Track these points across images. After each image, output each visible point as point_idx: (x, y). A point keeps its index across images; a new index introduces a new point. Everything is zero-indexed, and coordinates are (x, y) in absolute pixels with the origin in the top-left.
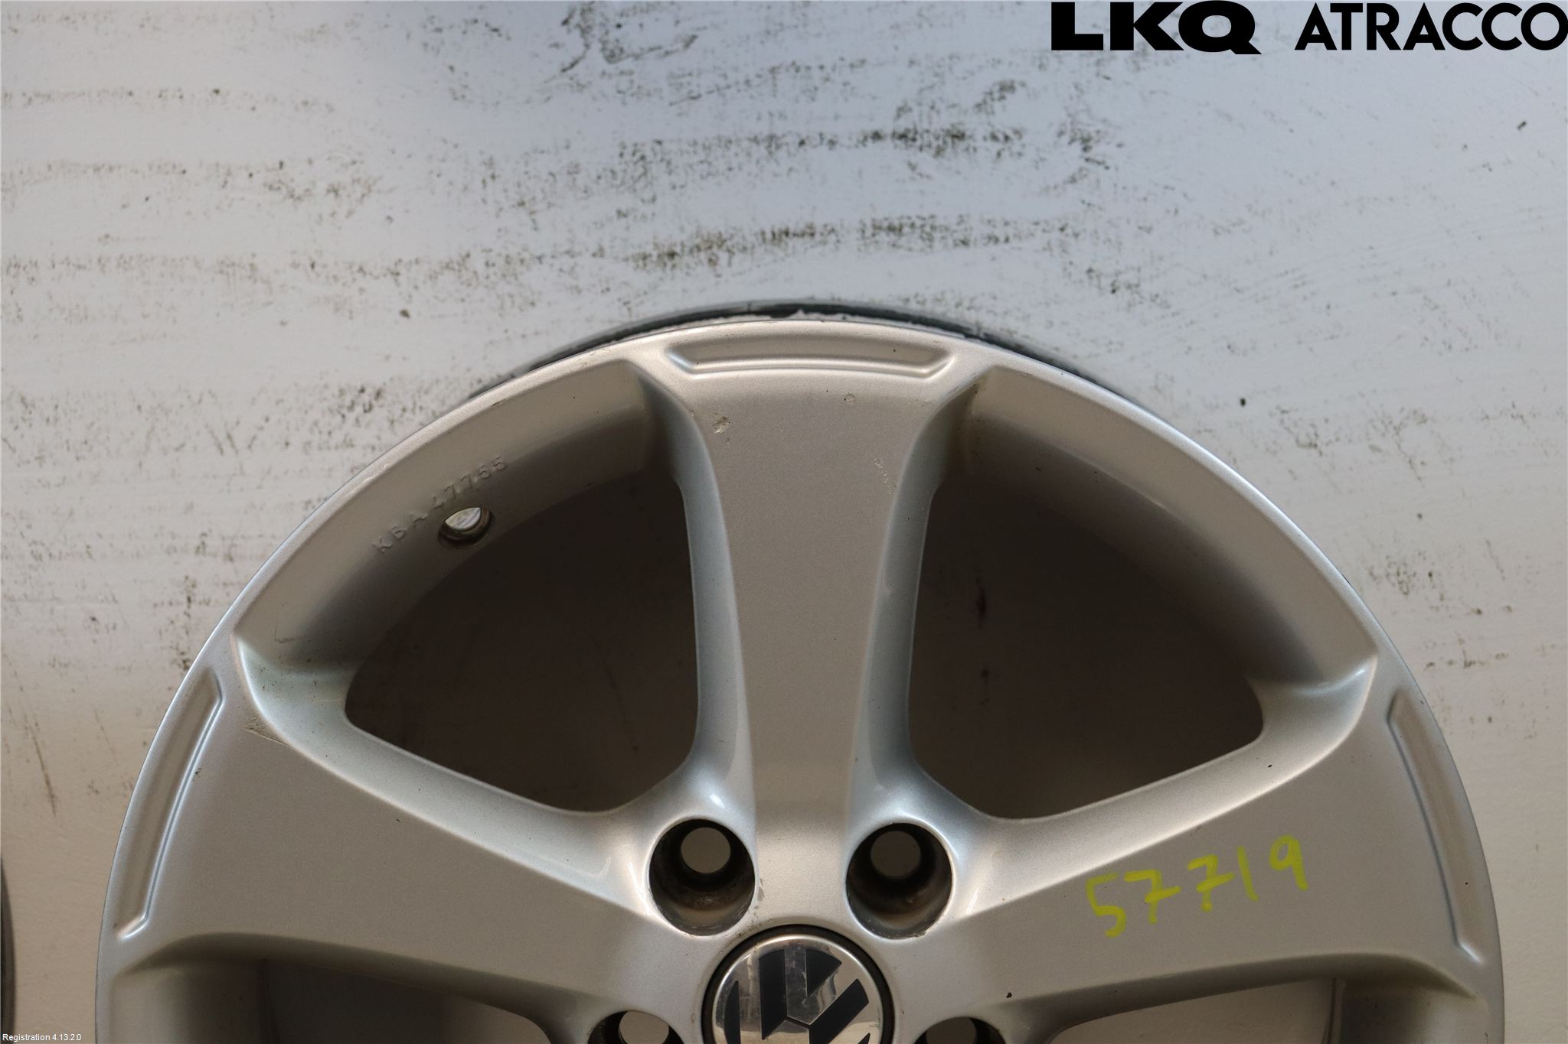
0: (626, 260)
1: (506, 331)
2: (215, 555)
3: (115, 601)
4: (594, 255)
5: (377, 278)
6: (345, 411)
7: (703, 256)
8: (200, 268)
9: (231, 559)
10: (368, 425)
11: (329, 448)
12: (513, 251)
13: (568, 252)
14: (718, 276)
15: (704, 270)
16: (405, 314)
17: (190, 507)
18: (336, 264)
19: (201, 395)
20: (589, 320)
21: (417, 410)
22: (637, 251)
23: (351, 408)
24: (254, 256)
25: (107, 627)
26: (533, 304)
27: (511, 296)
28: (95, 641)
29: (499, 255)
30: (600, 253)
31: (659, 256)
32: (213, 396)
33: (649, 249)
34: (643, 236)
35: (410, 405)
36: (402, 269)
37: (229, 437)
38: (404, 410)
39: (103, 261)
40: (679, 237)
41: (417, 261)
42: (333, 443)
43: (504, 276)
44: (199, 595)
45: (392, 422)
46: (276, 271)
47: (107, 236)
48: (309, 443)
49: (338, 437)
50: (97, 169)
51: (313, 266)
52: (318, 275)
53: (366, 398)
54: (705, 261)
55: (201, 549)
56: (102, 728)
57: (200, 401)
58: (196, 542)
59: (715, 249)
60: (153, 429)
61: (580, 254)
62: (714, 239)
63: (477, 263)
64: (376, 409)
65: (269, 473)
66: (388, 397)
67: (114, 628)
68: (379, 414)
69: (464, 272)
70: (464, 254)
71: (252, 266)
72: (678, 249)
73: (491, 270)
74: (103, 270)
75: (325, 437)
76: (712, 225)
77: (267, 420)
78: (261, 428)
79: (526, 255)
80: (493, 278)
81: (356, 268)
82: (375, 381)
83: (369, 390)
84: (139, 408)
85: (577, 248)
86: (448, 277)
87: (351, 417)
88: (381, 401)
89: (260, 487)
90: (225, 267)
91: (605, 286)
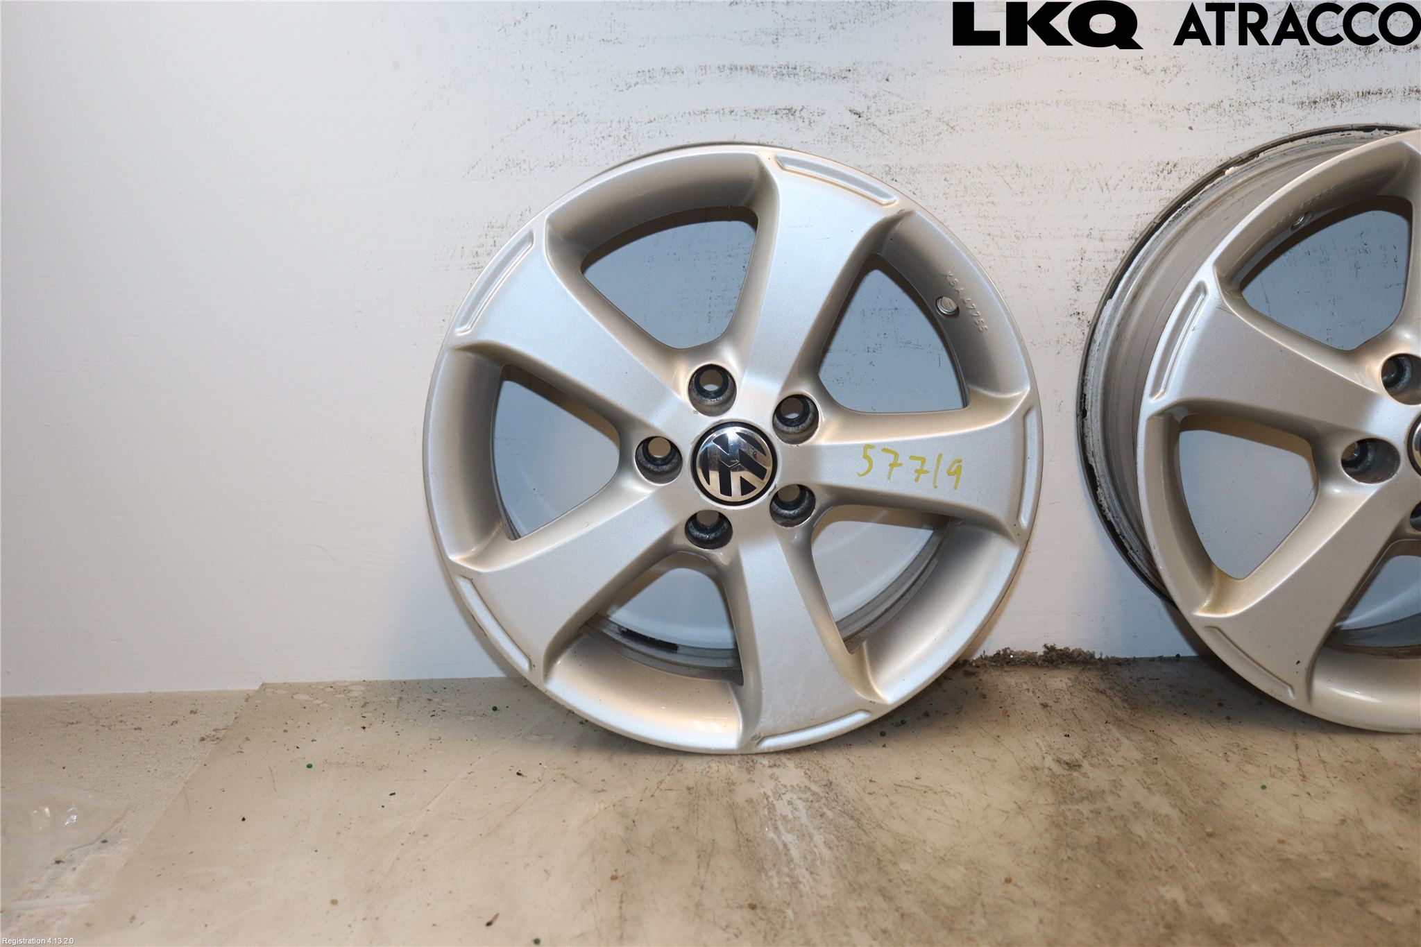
0: (1294, 104)
1: (1236, 137)
2: (1095, 239)
3: (1049, 258)
4: (1279, 102)
5: (1180, 111)
6: (1159, 173)
7: (1329, 103)
8: (1101, 106)
9: (1102, 241)
10: (1169, 180)
11: (1150, 190)
12: (1242, 100)
13: (1267, 101)
14: (1335, 113)
15: (1329, 110)
16: (1191, 128)
17: (1086, 216)
18: (1162, 104)
19: (1096, 164)
20: (1274, 132)
21: (1192, 173)
22: (1300, 100)
23: (1162, 172)
24: (1125, 100)
25: (1045, 270)
26: (1249, 125)
27: (1239, 120)
28: (1039, 277)
29: (1236, 101)
30: (1282, 101)
31: (1309, 103)
32: (1101, 165)
33: (1305, 99)
34: (1303, 93)
35: (1188, 171)
36: (1191, 108)
37: (1106, 184)
38: (1186, 173)
39: (1058, 102)
40: (1319, 94)
41: (1199, 104)
42: (1152, 188)
43: (1237, 111)
44: (1087, 256)
45: (1180, 178)
46: (1135, 108)
47: (1061, 90)
48: (1142, 188)
49: (1155, 185)
50: (1059, 60)
51: (1151, 105)
52: (1153, 110)
53: (1169, 167)
54: (1330, 105)
55: (1089, 235)
57: (1095, 167)
58: (1088, 233)
59: (1335, 100)
60: (1073, 179)
61: (1273, 101)
62: (1336, 95)
63: (1226, 105)
64: (1173, 172)
65: (1122, 201)
66: (1179, 167)
67: (1048, 271)
68: (1175, 175)
69: (1219, 109)
70: (1220, 101)
71: (1124, 105)
72: (1318, 100)
73: (1232, 108)
74: (1057, 106)
75: (1149, 185)
76: (1335, 88)
77: (1124, 177)
78: (1121, 180)
79: (1248, 102)
80: (1232, 111)
81: (1171, 106)
82: (1174, 159)
83: (1171, 164)
84: (1068, 170)
85: (1272, 99)
86: (1212, 111)
87: (1162, 176)
88: (1176, 169)
89: (1118, 208)
90: (1112, 105)
91: (1283, 116)
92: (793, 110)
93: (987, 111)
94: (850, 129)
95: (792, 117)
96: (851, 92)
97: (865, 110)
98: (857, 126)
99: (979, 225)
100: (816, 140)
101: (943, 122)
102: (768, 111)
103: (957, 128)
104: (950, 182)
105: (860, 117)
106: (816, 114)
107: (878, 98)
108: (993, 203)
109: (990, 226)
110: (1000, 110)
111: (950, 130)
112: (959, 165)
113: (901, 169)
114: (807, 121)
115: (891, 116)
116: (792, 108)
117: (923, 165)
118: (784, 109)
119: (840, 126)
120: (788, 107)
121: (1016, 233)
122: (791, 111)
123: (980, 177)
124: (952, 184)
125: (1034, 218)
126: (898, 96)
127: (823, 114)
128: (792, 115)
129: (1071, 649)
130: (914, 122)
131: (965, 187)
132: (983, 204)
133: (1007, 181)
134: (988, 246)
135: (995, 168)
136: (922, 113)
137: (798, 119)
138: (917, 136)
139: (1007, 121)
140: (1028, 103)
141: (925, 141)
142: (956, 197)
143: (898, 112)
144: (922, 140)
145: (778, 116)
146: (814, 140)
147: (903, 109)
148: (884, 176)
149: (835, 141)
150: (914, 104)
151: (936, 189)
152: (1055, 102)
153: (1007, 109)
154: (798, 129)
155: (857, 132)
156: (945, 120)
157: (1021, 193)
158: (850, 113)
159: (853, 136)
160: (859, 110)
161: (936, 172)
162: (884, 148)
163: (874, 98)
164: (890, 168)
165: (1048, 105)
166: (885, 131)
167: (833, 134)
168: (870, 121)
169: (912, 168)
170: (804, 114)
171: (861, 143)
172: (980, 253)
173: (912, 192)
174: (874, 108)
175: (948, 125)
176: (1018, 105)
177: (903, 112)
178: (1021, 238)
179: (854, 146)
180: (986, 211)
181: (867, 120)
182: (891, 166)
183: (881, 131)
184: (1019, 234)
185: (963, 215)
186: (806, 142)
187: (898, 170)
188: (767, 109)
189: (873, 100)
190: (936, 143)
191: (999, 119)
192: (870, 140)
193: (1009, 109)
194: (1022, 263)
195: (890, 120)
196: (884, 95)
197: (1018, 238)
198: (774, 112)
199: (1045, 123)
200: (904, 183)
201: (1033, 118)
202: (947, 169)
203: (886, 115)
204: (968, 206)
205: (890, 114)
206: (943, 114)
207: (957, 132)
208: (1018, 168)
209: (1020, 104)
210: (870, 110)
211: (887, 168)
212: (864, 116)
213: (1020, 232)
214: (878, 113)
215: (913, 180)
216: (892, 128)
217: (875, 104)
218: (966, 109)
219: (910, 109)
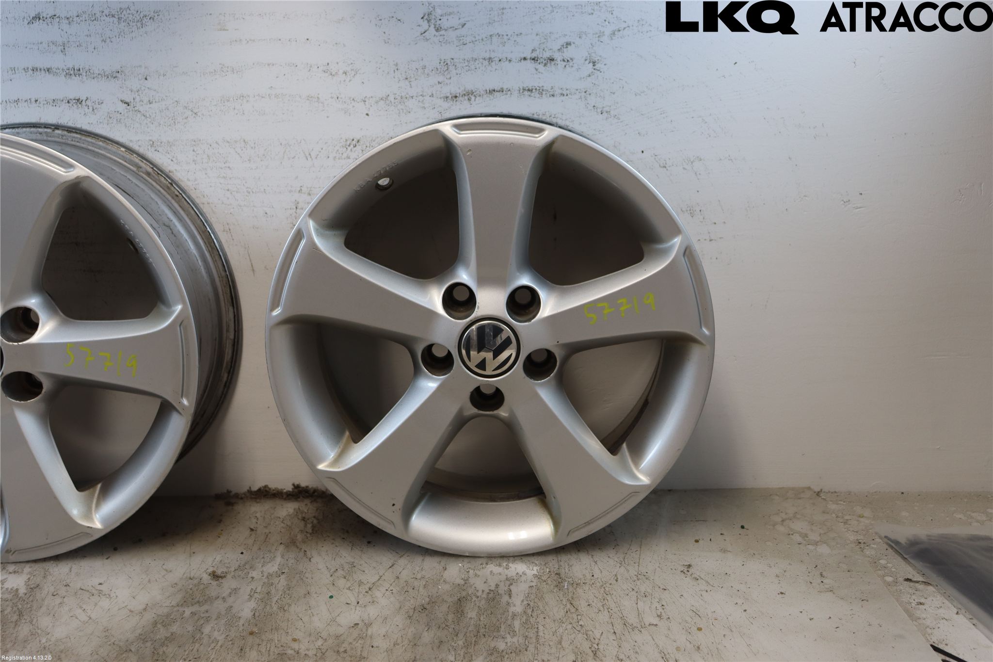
0: (441, 98)
1: (401, 121)
2: (305, 193)
3: (273, 207)
4: (430, 96)
5: (358, 102)
6: (347, 147)
7: (466, 98)
8: (301, 98)
9: (310, 195)
10: (355, 152)
11: (342, 159)
12: (403, 94)
13: (421, 95)
14: (471, 104)
15: (466, 102)
16: (367, 114)
17: (297, 177)
18: (345, 97)
19: (301, 141)
20: (428, 118)
21: (371, 147)
22: (444, 95)
23: (349, 146)
24: (319, 94)
25: (270, 216)
26: (409, 112)
27: (402, 109)
28: (267, 221)
29: (399, 96)
30: (432, 96)
31: (452, 97)
32: (305, 141)
33: (448, 95)
34: (447, 90)
35: (368, 145)
36: (367, 100)
37: (310, 154)
38: (367, 147)
39: (270, 95)
40: (458, 91)
41: (372, 97)
42: (343, 157)
43: (400, 103)
44: (300, 206)
45: (363, 151)
46: (326, 100)
47: (272, 87)
48: (336, 157)
49: (345, 155)
50: (268, 65)
51: (338, 98)
52: (339, 101)
53: (354, 142)
54: (467, 100)
55: (300, 191)
56: (269, 249)
57: (300, 142)
58: (299, 189)
59: (470, 95)
60: (285, 151)
61: (425, 96)
62: (470, 92)
63: (391, 98)
64: (357, 146)
65: (322, 166)
66: (361, 142)
67: (273, 216)
68: (358, 148)
69: (387, 101)
70: (387, 95)
71: (318, 97)
72: (458, 95)
73: (396, 101)
74: (270, 98)
75: (341, 155)
76: (469, 87)
77: (322, 149)
78: (320, 152)
79: (408, 96)
80: (396, 103)
81: (352, 99)
82: (358, 137)
83: (355, 140)
84: (281, 144)
85: (424, 94)
86: (382, 102)
87: (349, 149)
88: (359, 144)
89: (319, 171)
90: (309, 98)
91: (433, 107)
92: (80, 101)
93: (220, 102)
94: (122, 114)
95: (80, 106)
96: (121, 87)
97: (132, 101)
98: (127, 112)
99: (221, 183)
100: (99, 122)
101: (189, 109)
102: (63, 101)
103: (198, 114)
104: (197, 153)
105: (128, 105)
106: (97, 103)
107: (140, 92)
108: (229, 167)
109: (228, 184)
110: (229, 101)
111: (194, 115)
112: (203, 140)
113: (161, 143)
114: (91, 108)
115: (151, 105)
116: (79, 99)
117: (177, 141)
118: (74, 99)
119: (115, 112)
120: (76, 98)
121: (247, 189)
122: (79, 101)
123: (218, 148)
124: (198, 154)
125: (259, 179)
126: (155, 90)
127: (102, 103)
128: (80, 103)
129: (310, 487)
130: (168, 109)
131: (208, 156)
132: (222, 168)
133: (238, 152)
134: (228, 198)
135: (228, 142)
136: (173, 103)
137: (85, 107)
138: (171, 119)
139: (235, 109)
140: (249, 96)
141: (176, 122)
142: (202, 163)
143: (155, 102)
144: (175, 122)
145: (70, 105)
146: (97, 122)
147: (159, 100)
148: (149, 147)
149: (112, 123)
150: (166, 96)
151: (187, 157)
152: (267, 95)
153: (234, 100)
154: (85, 114)
155: (128, 116)
156: (190, 108)
157: (249, 160)
158: (121, 103)
159: (125, 119)
160: (128, 100)
161: (186, 145)
162: (148, 128)
163: (137, 92)
164: (153, 142)
165: (263, 97)
166: (148, 116)
167: (110, 118)
168: (136, 108)
169: (168, 142)
170: (89, 103)
171: (131, 124)
172: (223, 203)
173: (170, 160)
174: (138, 99)
175: (192, 111)
176: (242, 98)
177: (159, 102)
178: (251, 193)
179: (126, 127)
180: (224, 173)
181: (134, 107)
182: (154, 141)
183: (144, 116)
184: (250, 190)
185: (208, 176)
186: (92, 123)
187: (159, 143)
188: (62, 99)
189: (137, 94)
190: (184, 124)
191: (229, 107)
192: (137, 122)
193: (235, 100)
194: (253, 210)
195: (150, 108)
196: (145, 90)
197: (249, 193)
198: (67, 101)
199: (262, 110)
200: (164, 153)
201: (253, 107)
202: (194, 143)
203: (147, 104)
204: (212, 170)
205: (150, 103)
206: (188, 103)
207: (200, 116)
208: (245, 143)
209: (243, 97)
210: (135, 101)
211: (151, 143)
212: (132, 105)
213: (250, 188)
214: (141, 103)
215: (170, 151)
216: (152, 113)
217: (139, 96)
218: (204, 100)
219: (164, 100)
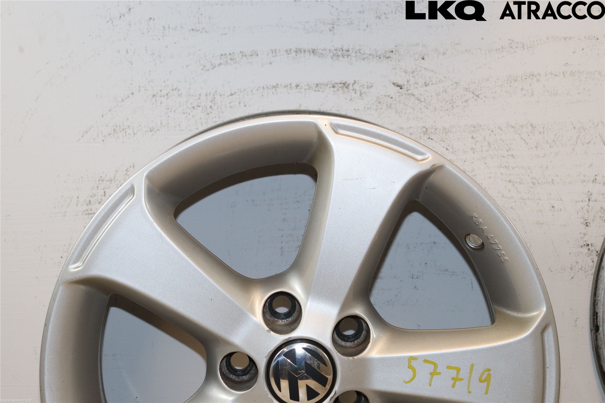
92: (347, 84)
93: (506, 81)
94: (394, 98)
95: (346, 90)
96: (394, 69)
97: (406, 83)
98: (399, 96)
99: (502, 174)
100: (366, 108)
101: (470, 91)
102: (327, 85)
103: (481, 96)
104: (477, 139)
105: (401, 88)
106: (365, 87)
107: (416, 73)
108: (512, 156)
109: (510, 175)
110: (516, 81)
111: (475, 98)
112: (484, 125)
113: (436, 130)
114: (358, 92)
115: (427, 87)
116: (346, 82)
117: (454, 127)
118: (340, 83)
119: (386, 96)
120: (343, 82)
121: (532, 180)
122: (345, 85)
123: (501, 135)
124: (478, 141)
125: (547, 167)
126: (432, 71)
127: (372, 86)
128: (346, 88)
130: (446, 92)
131: (489, 143)
132: (504, 157)
133: (524, 138)
134: (509, 191)
135: (513, 127)
136: (452, 85)
137: (352, 91)
138: (448, 103)
139: (522, 89)
140: (540, 75)
141: (455, 106)
142: (482, 151)
143: (432, 84)
144: (453, 106)
145: (335, 89)
146: (365, 108)
147: (436, 81)
148: (422, 135)
149: (381, 109)
150: (445, 77)
151: (465, 145)
152: (562, 73)
153: (522, 79)
154: (351, 99)
155: (399, 101)
156: (471, 90)
157: (536, 147)
158: (393, 86)
159: (396, 104)
160: (400, 83)
161: (464, 131)
162: (421, 113)
163: (412, 73)
164: (427, 129)
165: (556, 75)
166: (422, 100)
167: (380, 103)
168: (410, 92)
169: (444, 129)
170: (356, 87)
171: (403, 109)
172: (503, 196)
173: (445, 149)
174: (412, 81)
175: (473, 93)
176: (531, 77)
177: (436, 84)
178: (537, 184)
179: (397, 112)
180: (507, 162)
181: (407, 91)
182: (427, 127)
183: (418, 100)
184: (535, 181)
185: (487, 166)
186: (358, 110)
187: (433, 130)
188: (326, 83)
189: (411, 75)
190: (464, 108)
191: (516, 88)
192: (410, 107)
193: (524, 79)
194: (538, 204)
195: (426, 91)
196: (420, 71)
197: (534, 184)
198: (331, 86)
199: (554, 90)
200: (438, 141)
201: (544, 87)
202: (473, 129)
203: (422, 87)
204: (492, 159)
205: (426, 86)
206: (469, 85)
207: (482, 99)
208: (533, 127)
209: (533, 75)
210: (409, 83)
211: (425, 130)
212: (405, 88)
213: (536, 179)
214: (416, 85)
215: (446, 138)
216: (428, 97)
217: (413, 78)
218: (488, 80)
219: (442, 81)
